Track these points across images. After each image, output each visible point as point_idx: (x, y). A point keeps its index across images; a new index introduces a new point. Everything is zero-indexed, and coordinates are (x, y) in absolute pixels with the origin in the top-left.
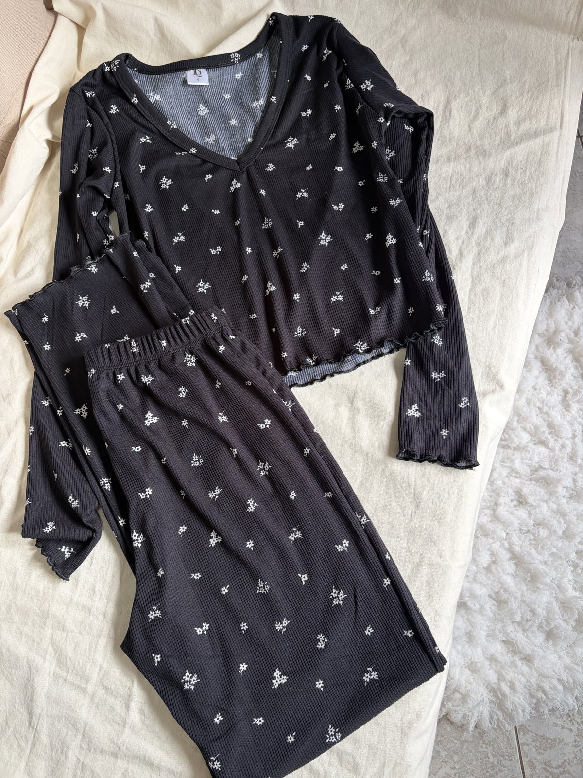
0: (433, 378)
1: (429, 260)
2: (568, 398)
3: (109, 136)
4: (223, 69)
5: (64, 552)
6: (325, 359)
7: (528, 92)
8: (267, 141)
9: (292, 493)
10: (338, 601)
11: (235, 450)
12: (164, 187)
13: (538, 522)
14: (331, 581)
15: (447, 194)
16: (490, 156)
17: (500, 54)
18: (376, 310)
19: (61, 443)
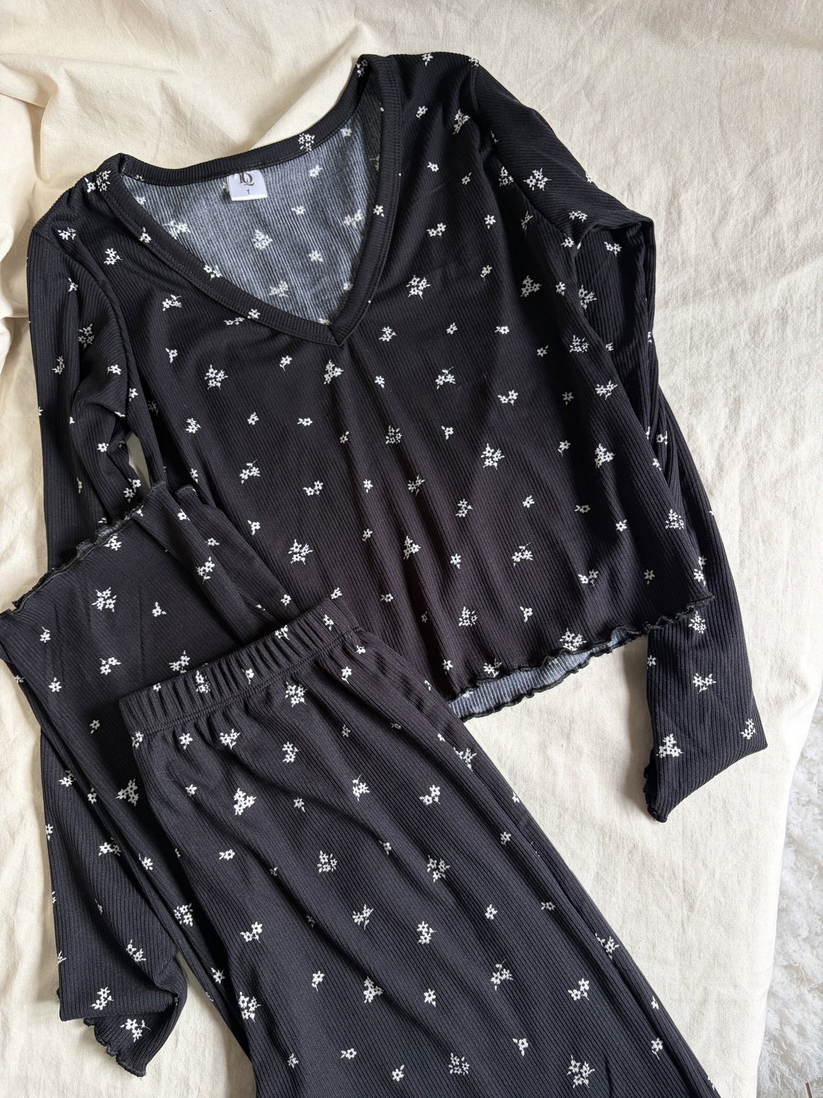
0: (696, 686)
1: (671, 489)
3: (109, 305)
4: (288, 165)
5: (131, 1029)
6: (516, 666)
7: (808, 169)
8: (376, 287)
9: (488, 909)
10: (582, 1079)
11: (388, 844)
12: (214, 385)
14: (566, 1047)
15: (687, 361)
16: (754, 289)
17: (754, 101)
18: (591, 576)
19: (101, 847)
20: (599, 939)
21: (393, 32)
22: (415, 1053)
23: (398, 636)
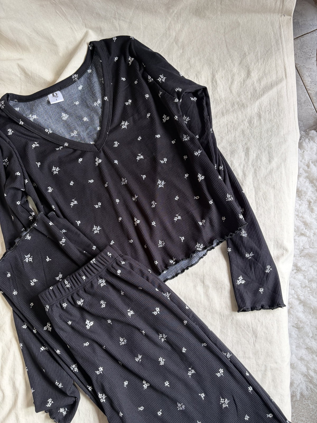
0: (247, 257)
1: (227, 185)
2: (311, 205)
3: (12, 150)
4: (70, 87)
5: (62, 412)
6: (181, 259)
7: (261, 58)
8: (110, 127)
9: (183, 349)
10: (225, 405)
11: (143, 331)
12: (55, 173)
13: (310, 280)
14: (218, 394)
15: (227, 137)
16: (247, 107)
17: (238, 35)
18: (203, 222)
19: (41, 348)
20: (224, 354)
21: (101, 30)
22: (165, 405)
23: (137, 255)
